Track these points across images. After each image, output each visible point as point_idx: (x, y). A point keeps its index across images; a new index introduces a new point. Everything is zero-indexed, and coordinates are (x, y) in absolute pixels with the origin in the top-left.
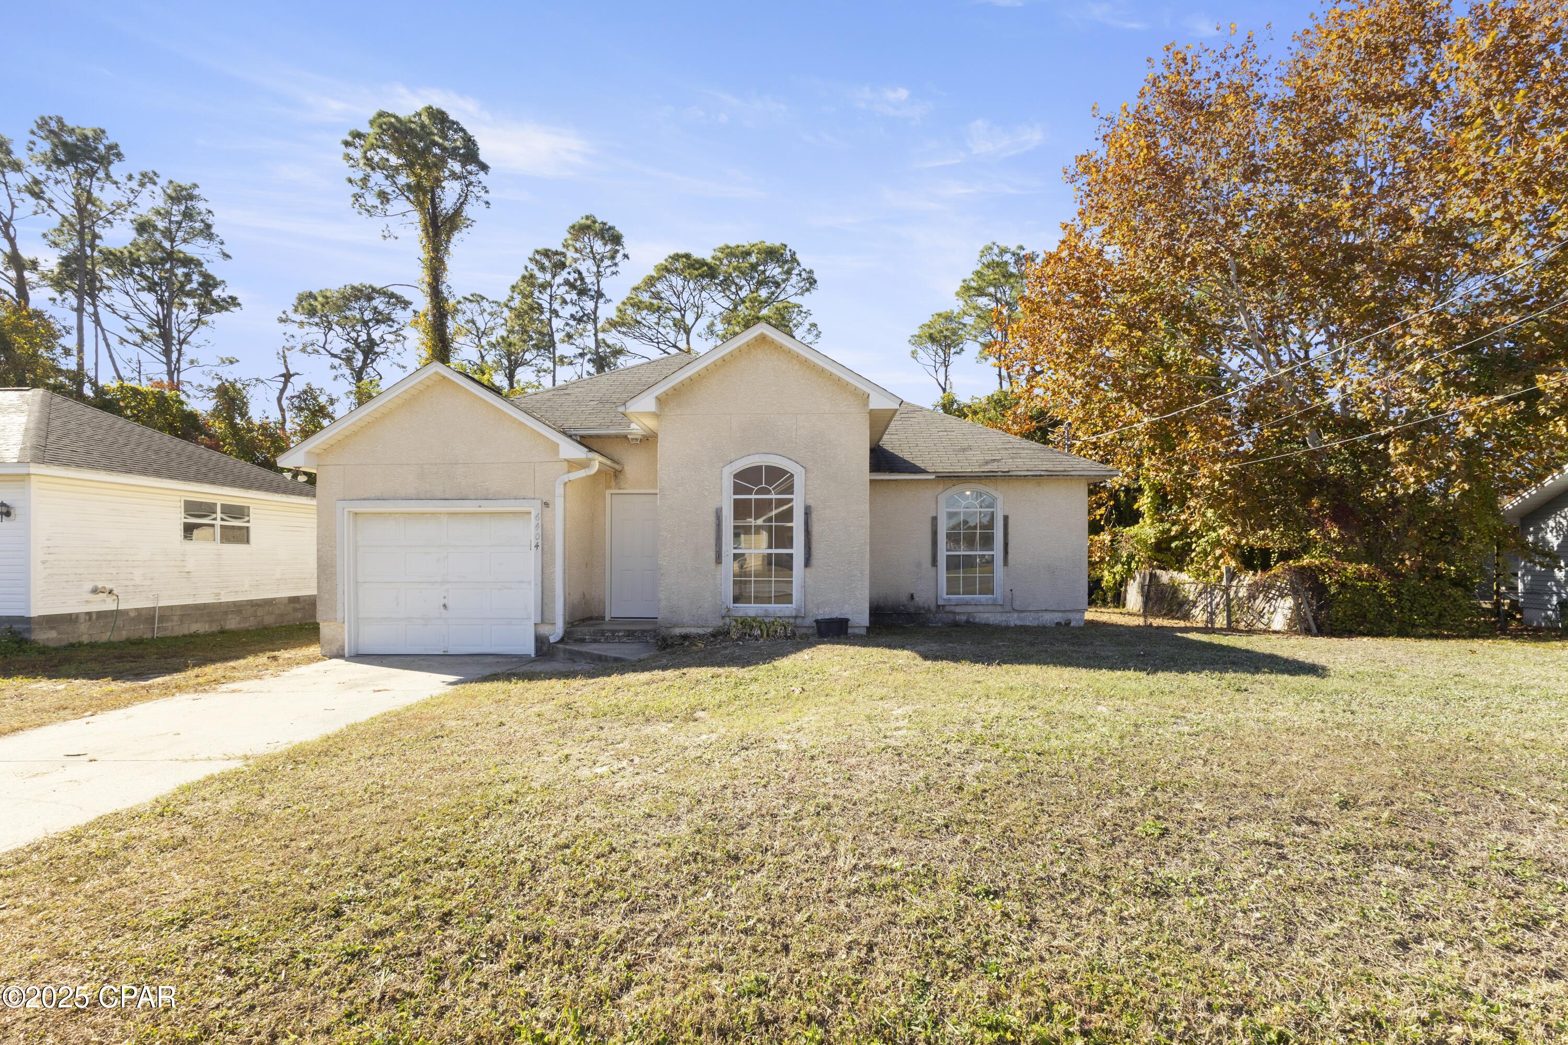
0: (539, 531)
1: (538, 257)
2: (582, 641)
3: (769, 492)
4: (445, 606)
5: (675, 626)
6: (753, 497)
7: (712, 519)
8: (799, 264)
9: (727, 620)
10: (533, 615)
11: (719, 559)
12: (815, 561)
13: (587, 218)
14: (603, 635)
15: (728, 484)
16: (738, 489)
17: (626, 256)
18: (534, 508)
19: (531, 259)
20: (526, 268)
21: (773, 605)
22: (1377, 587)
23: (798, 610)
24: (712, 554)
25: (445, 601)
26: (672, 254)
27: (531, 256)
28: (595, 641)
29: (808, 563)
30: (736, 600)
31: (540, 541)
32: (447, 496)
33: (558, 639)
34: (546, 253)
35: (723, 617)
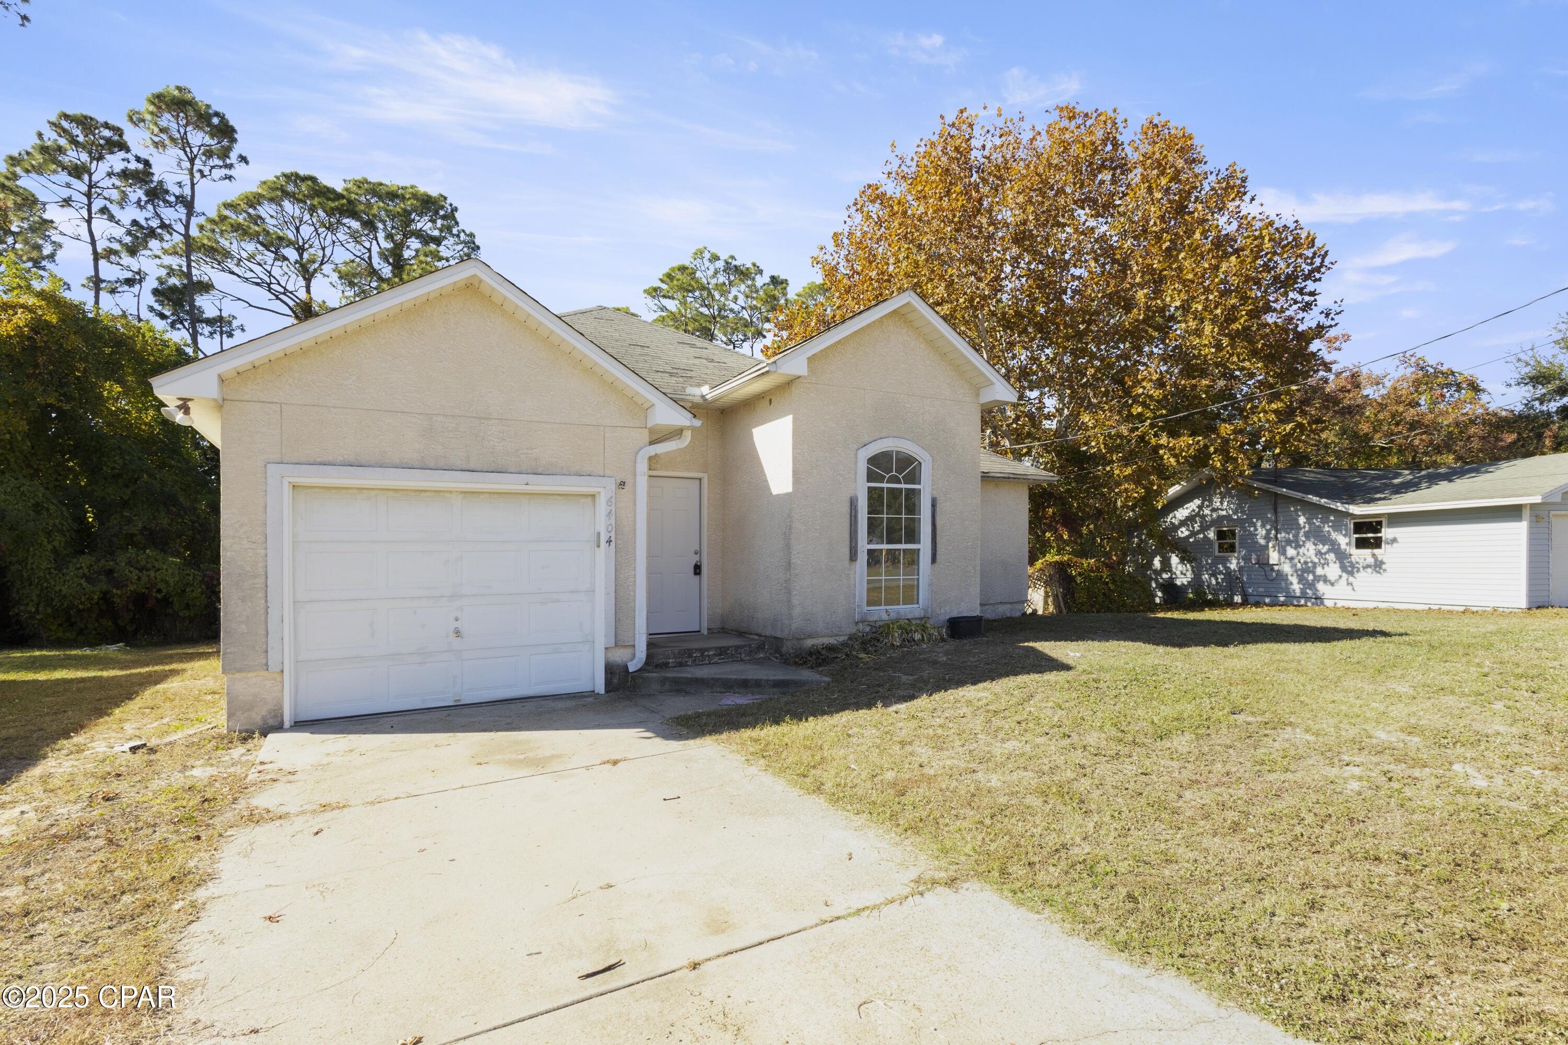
0: (613, 521)
1: (65, 124)
2: (666, 665)
3: (899, 482)
4: (458, 633)
5: (810, 636)
6: (885, 485)
7: (846, 509)
8: (457, 223)
9: (861, 626)
10: (601, 637)
11: (853, 556)
12: (939, 557)
13: (179, 88)
14: (690, 656)
15: (862, 468)
16: (871, 477)
17: (243, 159)
18: (605, 490)
19: (52, 124)
20: (40, 135)
21: (901, 606)
22: (1102, 577)
23: (926, 611)
24: (846, 551)
25: (457, 624)
26: (288, 171)
27: (54, 119)
28: (681, 665)
29: (934, 560)
30: (869, 603)
31: (613, 534)
32: (472, 467)
33: (639, 666)
34: (86, 123)
35: (857, 623)
